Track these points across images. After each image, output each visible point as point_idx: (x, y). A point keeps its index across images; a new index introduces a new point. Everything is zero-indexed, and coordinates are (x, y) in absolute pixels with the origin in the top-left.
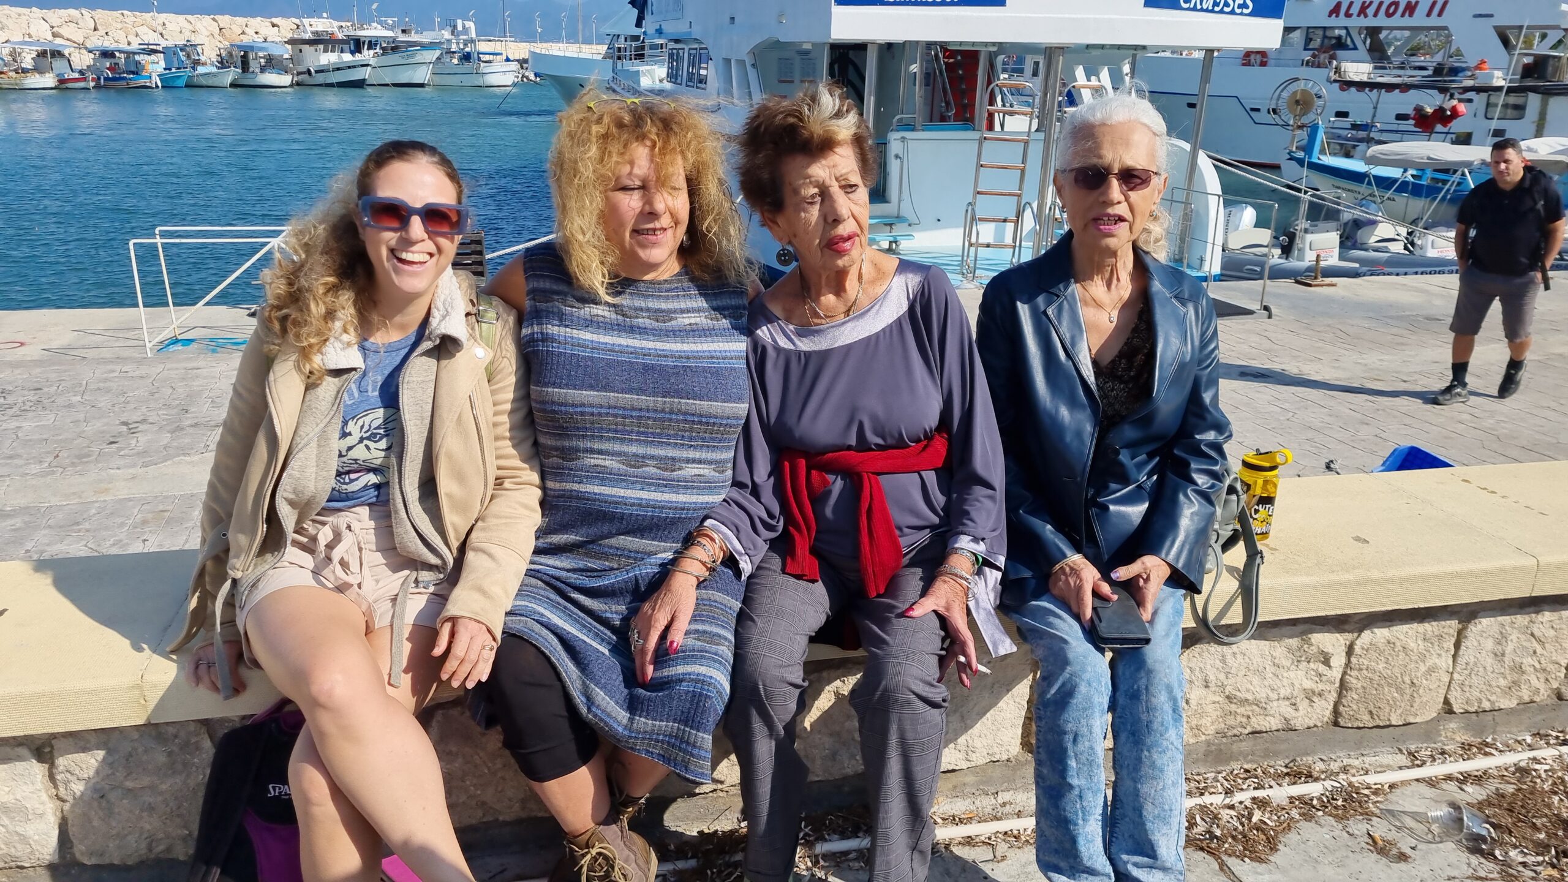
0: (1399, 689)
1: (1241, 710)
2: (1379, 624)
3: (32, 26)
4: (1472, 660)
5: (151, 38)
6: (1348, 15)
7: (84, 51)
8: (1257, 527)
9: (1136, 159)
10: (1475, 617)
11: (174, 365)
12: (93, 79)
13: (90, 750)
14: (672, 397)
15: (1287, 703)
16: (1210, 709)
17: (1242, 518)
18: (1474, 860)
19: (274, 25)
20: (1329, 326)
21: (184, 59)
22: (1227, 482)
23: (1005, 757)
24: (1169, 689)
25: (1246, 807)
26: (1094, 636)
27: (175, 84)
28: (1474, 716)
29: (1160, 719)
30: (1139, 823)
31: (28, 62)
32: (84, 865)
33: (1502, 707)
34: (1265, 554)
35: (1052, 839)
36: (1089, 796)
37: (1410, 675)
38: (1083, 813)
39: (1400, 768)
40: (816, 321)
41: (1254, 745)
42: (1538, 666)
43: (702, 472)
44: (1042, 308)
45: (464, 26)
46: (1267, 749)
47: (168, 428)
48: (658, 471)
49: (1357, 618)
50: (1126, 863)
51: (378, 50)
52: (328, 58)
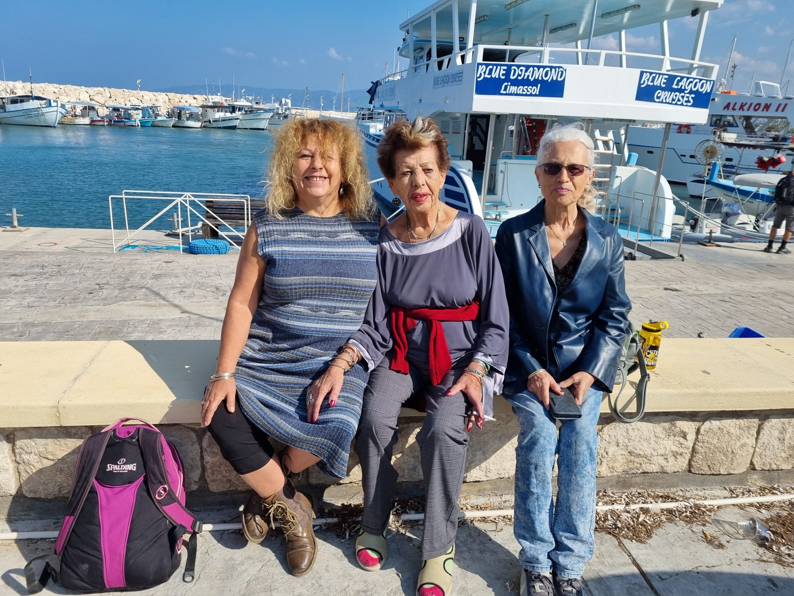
0: (725, 455)
1: (637, 460)
2: (714, 418)
3: (81, 95)
4: (766, 441)
5: (136, 102)
6: (734, 109)
7: (105, 108)
8: (646, 362)
9: (576, 159)
10: (768, 418)
11: (126, 258)
12: (107, 121)
13: (33, 438)
14: (337, 276)
15: (663, 458)
16: (620, 458)
17: (639, 355)
18: (761, 550)
19: (195, 98)
20: (714, 266)
21: (151, 113)
22: (631, 336)
23: (507, 476)
24: (588, 443)
25: (637, 513)
26: (551, 414)
27: (147, 125)
28: (767, 473)
29: (582, 459)
30: (569, 515)
31: (78, 111)
32: (27, 497)
33: (783, 468)
34: (650, 376)
35: (522, 521)
36: (542, 499)
37: (731, 447)
38: (539, 508)
39: (725, 498)
40: (413, 240)
41: (644, 480)
43: (348, 314)
44: (527, 238)
45: (285, 101)
46: (651, 482)
47: (118, 288)
48: (327, 313)
49: (702, 414)
50: (561, 536)
51: (243, 112)
52: (219, 115)
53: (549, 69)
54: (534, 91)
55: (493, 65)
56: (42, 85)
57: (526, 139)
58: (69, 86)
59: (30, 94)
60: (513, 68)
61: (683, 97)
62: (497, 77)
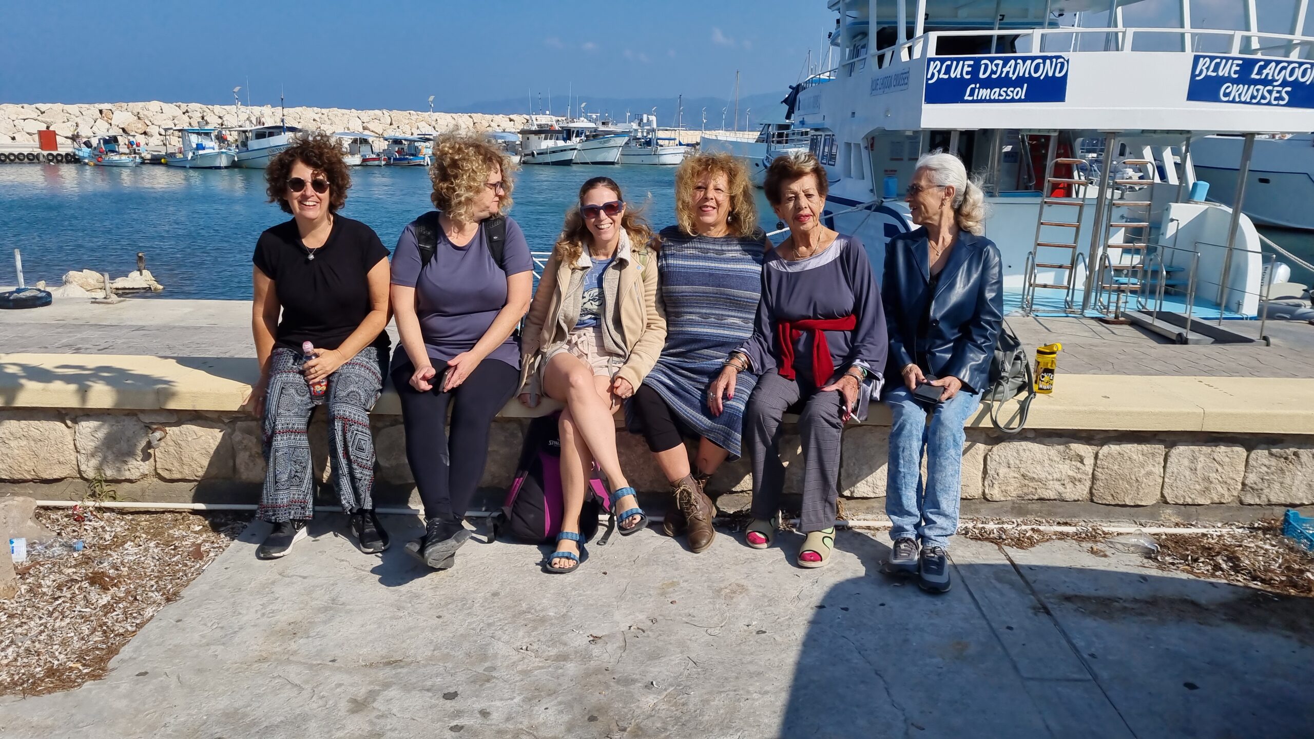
1: (1031, 484)
2: (1113, 442)
3: (350, 122)
4: (1176, 471)
5: (427, 130)
7: (382, 139)
10: (1175, 444)
12: (385, 160)
15: (1059, 483)
16: (1012, 481)
18: (1146, 560)
19: (511, 120)
25: (1026, 531)
28: (1182, 507)
33: (1201, 503)
37: (1135, 475)
40: (796, 258)
42: (1220, 479)
43: (740, 322)
45: (648, 119)
48: (716, 320)
51: (583, 137)
52: (547, 144)
53: (1041, 61)
54: (1017, 95)
55: (952, 60)
56: (298, 109)
57: (1028, 165)
58: (335, 110)
59: (282, 125)
60: (983, 62)
61: (1270, 92)
62: (959, 76)
